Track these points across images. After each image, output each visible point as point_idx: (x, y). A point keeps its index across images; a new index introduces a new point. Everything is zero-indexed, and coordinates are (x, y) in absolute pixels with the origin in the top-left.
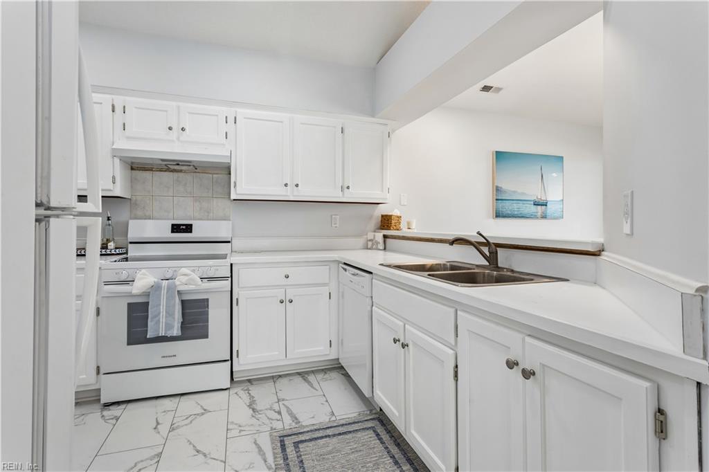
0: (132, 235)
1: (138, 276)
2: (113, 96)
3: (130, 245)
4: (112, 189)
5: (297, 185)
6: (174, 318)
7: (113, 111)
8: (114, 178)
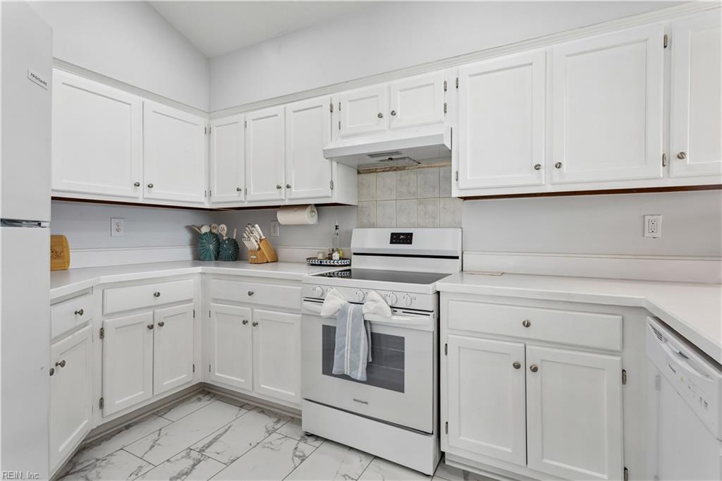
0: (356, 245)
1: (328, 296)
2: (330, 95)
3: (353, 256)
4: (330, 195)
5: (559, 166)
6: (359, 356)
7: (331, 111)
8: (332, 183)
